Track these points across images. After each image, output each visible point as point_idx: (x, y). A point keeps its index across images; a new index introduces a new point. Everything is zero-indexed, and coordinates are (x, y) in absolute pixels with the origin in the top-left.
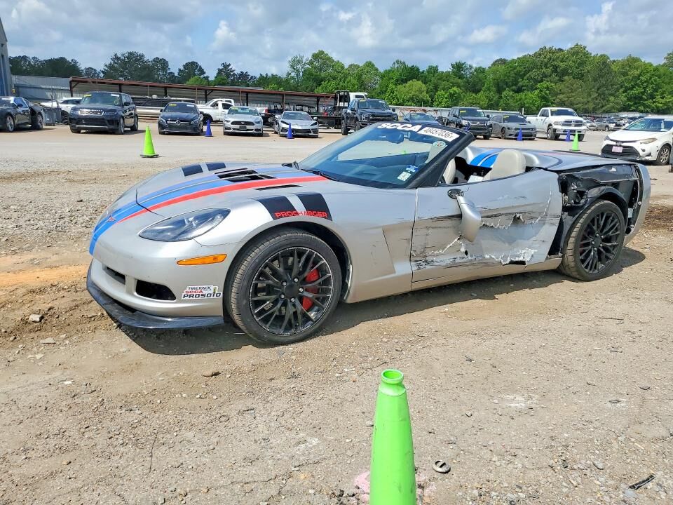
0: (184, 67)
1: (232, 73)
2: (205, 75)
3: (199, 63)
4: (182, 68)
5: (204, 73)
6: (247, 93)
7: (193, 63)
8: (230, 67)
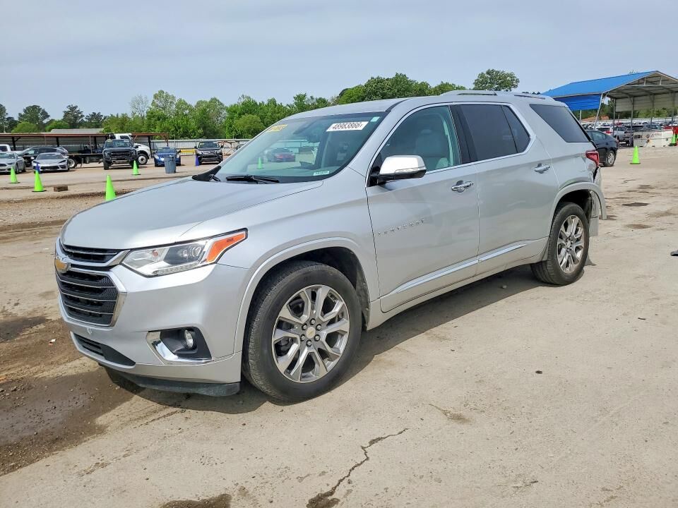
0: (25, 111)
1: (80, 115)
2: (50, 118)
3: (42, 107)
4: (23, 113)
5: (48, 116)
6: (57, 138)
7: (35, 107)
8: (77, 109)
